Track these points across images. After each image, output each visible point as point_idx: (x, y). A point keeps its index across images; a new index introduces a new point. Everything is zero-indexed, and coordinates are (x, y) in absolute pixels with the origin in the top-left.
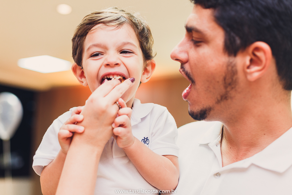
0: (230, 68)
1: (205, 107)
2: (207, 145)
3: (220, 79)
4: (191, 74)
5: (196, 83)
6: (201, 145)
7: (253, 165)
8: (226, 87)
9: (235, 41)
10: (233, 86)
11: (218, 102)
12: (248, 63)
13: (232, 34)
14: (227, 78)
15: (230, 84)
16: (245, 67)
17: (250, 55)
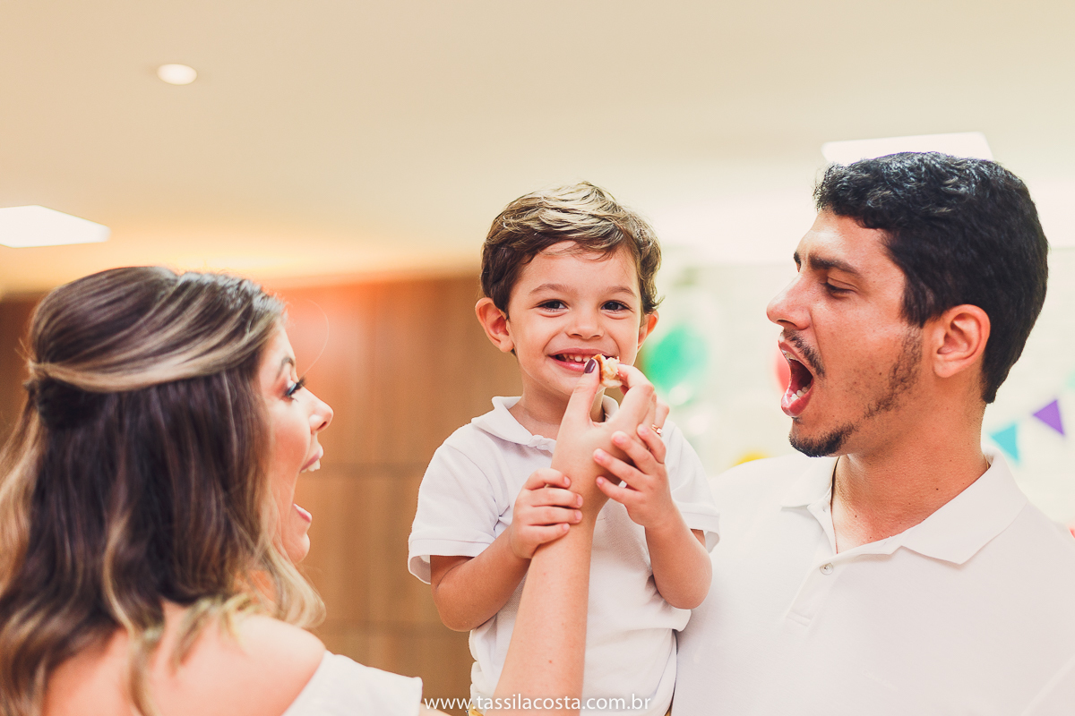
0: (909, 349)
1: (840, 425)
2: (802, 510)
3: (885, 368)
4: (818, 354)
5: (827, 374)
6: (785, 509)
7: (902, 547)
8: (893, 386)
9: (925, 297)
10: (907, 384)
11: (870, 414)
12: (941, 342)
13: (922, 284)
14: (901, 367)
15: (902, 380)
16: (935, 350)
17: (946, 328)
